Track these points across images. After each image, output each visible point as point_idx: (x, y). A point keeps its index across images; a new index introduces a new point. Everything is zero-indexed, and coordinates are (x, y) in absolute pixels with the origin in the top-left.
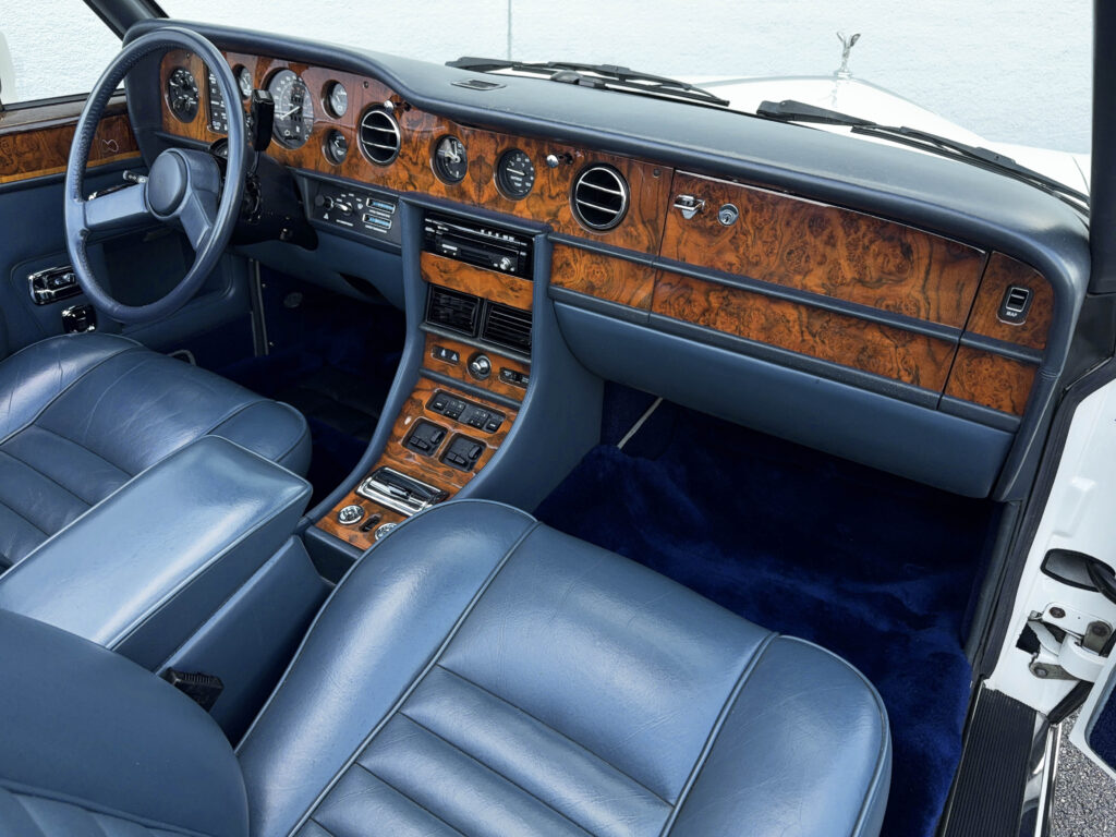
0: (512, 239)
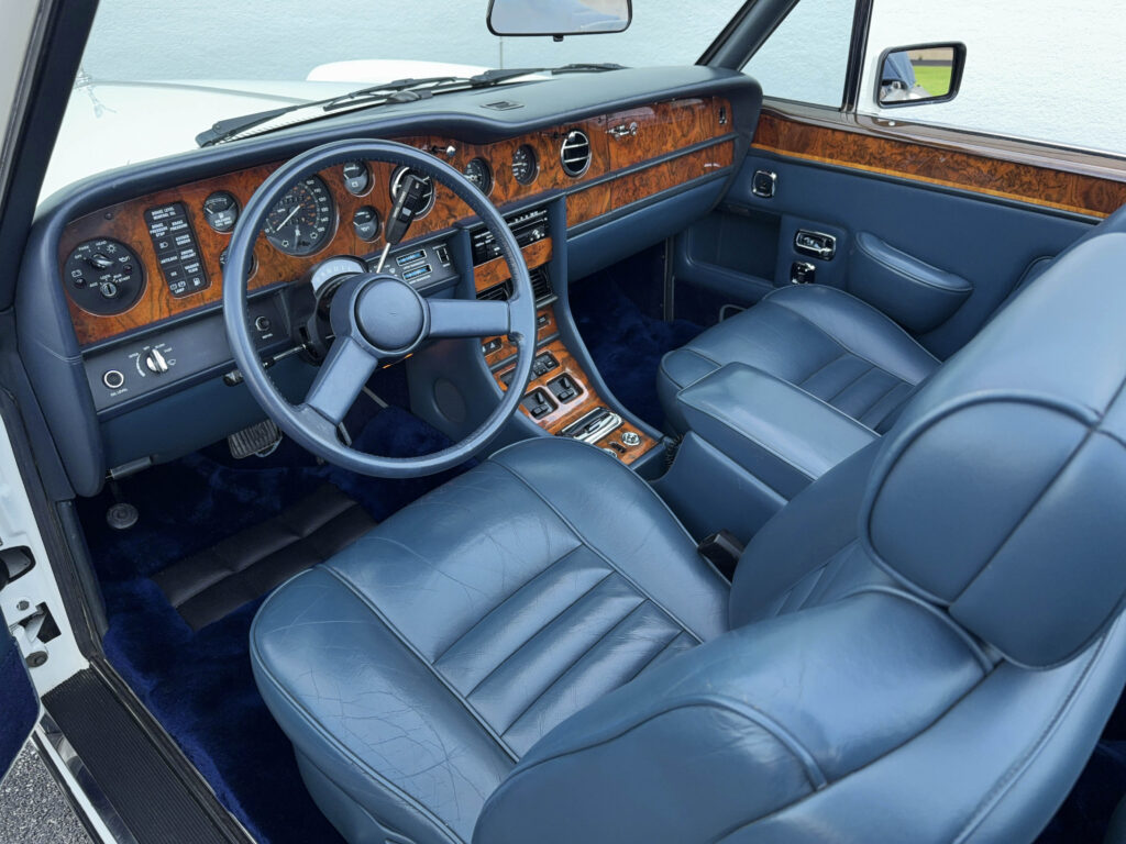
0: (536, 214)
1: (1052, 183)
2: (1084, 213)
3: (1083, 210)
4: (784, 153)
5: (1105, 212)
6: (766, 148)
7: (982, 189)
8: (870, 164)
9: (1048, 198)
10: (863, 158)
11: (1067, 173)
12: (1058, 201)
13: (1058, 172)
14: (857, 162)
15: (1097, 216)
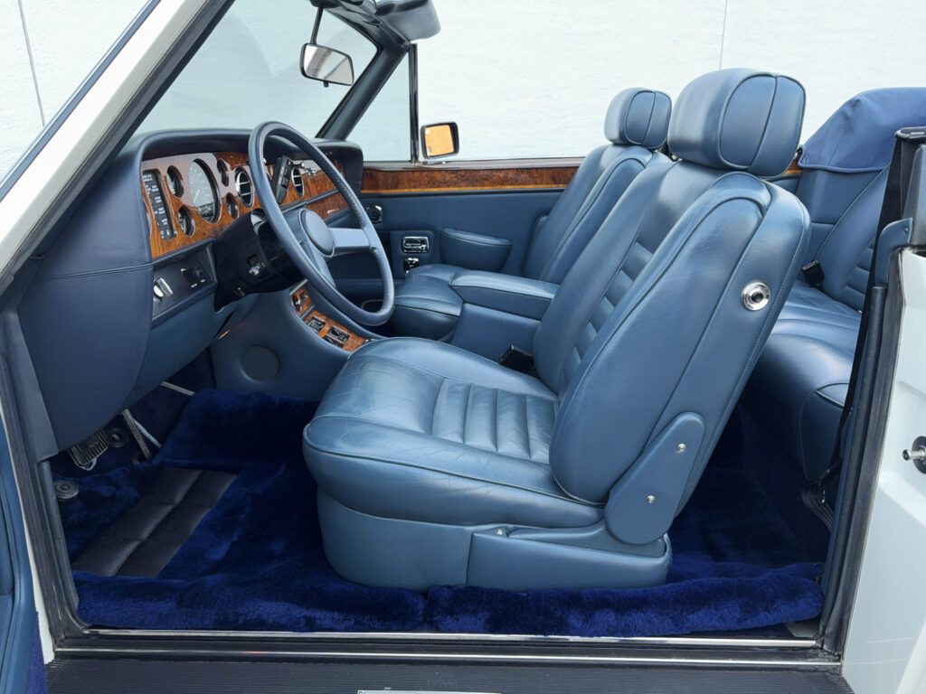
1: (536, 175)
2: (554, 187)
3: (554, 186)
4: (384, 192)
5: (564, 183)
6: (371, 192)
7: (503, 187)
8: (438, 187)
9: (536, 184)
10: (434, 184)
11: (541, 168)
12: (541, 184)
13: (537, 169)
14: (431, 187)
15: (561, 187)
